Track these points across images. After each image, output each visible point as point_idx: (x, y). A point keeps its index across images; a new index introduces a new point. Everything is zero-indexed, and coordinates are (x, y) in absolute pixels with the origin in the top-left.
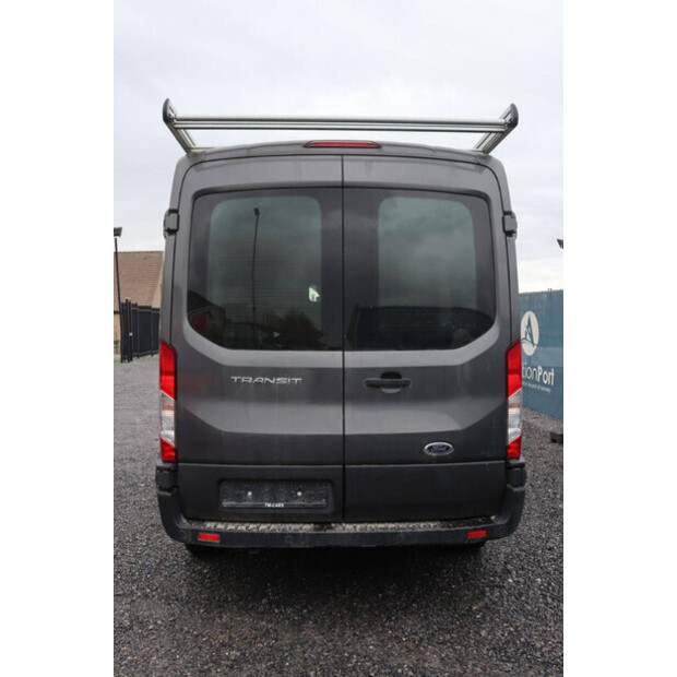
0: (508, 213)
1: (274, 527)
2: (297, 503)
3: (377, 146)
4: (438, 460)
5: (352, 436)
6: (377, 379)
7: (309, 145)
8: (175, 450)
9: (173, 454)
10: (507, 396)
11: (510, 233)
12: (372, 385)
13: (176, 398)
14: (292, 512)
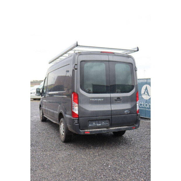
0: (136, 67)
1: (99, 130)
2: (103, 124)
3: (113, 53)
4: (127, 114)
5: (113, 110)
6: (116, 99)
7: (101, 52)
8: (78, 115)
9: (78, 116)
10: (137, 101)
11: (136, 71)
12: (116, 100)
13: (78, 104)
14: (102, 126)
